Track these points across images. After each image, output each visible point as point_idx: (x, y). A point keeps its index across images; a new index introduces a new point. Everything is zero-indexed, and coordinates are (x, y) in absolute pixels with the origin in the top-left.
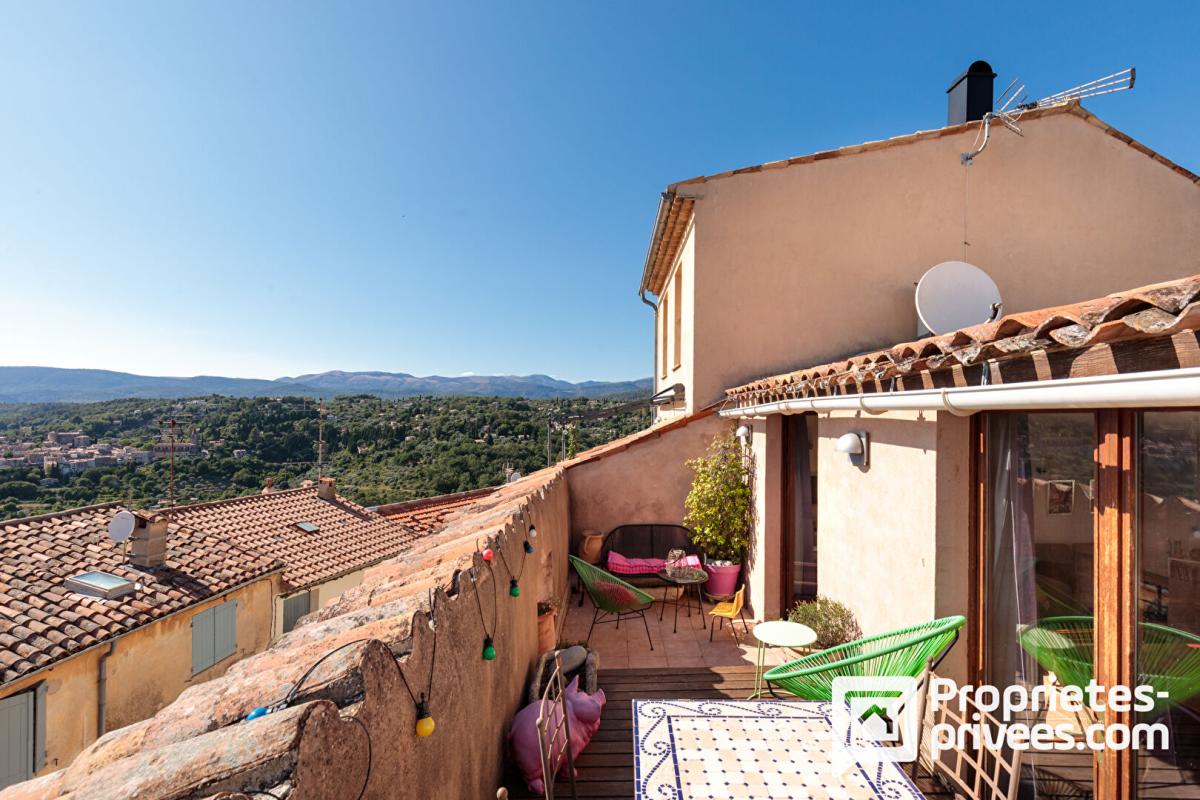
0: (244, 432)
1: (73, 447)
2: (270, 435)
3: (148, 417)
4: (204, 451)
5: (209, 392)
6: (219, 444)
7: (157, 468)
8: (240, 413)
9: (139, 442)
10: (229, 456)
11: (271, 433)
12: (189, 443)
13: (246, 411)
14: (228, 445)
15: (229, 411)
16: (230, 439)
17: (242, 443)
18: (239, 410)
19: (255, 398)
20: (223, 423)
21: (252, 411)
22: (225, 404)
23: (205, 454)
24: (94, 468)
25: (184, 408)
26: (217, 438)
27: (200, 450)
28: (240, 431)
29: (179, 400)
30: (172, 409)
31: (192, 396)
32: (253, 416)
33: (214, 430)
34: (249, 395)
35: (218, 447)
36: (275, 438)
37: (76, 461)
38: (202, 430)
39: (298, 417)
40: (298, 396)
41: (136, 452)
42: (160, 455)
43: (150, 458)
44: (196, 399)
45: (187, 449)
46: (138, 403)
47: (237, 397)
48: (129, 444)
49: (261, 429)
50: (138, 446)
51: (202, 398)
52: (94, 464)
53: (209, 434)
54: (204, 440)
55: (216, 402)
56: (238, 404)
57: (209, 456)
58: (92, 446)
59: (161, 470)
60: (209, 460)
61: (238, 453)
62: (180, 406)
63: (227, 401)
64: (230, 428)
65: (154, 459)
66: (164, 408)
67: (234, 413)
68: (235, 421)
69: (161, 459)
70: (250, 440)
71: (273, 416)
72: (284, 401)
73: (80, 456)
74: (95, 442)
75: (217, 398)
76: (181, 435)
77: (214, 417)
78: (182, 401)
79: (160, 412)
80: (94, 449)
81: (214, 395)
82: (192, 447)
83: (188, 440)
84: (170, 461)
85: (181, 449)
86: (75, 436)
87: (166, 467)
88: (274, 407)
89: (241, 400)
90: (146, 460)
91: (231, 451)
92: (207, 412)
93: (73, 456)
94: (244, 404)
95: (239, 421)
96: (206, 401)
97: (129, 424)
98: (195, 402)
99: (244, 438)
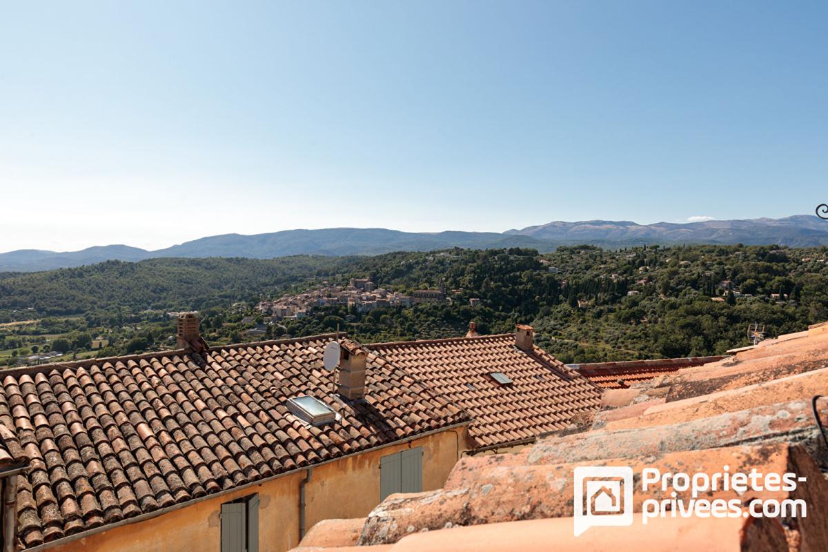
0: (477, 282)
1: (364, 291)
2: (499, 285)
3: (410, 267)
4: (448, 298)
5: (452, 244)
6: (459, 292)
7: (415, 311)
8: (475, 264)
9: (404, 289)
10: (466, 304)
11: (500, 284)
12: (437, 290)
13: (480, 262)
14: (466, 294)
15: (466, 263)
16: (467, 288)
17: (476, 292)
18: (475, 261)
19: (487, 250)
20: (462, 274)
21: (484, 263)
22: (464, 256)
23: (448, 300)
24: (376, 309)
25: (434, 259)
26: (457, 288)
27: (445, 297)
28: (475, 281)
29: (431, 253)
30: (425, 261)
31: (440, 249)
32: (486, 267)
33: (455, 279)
34: (483, 247)
35: (458, 295)
36: (503, 289)
37: (366, 302)
38: (446, 280)
39: (522, 268)
40: (522, 247)
41: (402, 297)
42: (417, 300)
43: (411, 303)
44: (443, 251)
45: (436, 296)
46: (404, 255)
47: (473, 249)
48: (397, 290)
49: (491, 280)
50: (404, 292)
51: (447, 251)
52: (375, 306)
53: (452, 284)
54: (448, 289)
55: (458, 255)
56: (474, 255)
57: (451, 304)
58: (375, 291)
59: (418, 313)
60: (451, 306)
61: (473, 301)
62: (431, 258)
63: (465, 253)
64: (468, 278)
65: (413, 303)
66: (421, 260)
67: (470, 264)
68: (471, 272)
69: (418, 304)
70: (483, 290)
71: (501, 267)
72: (511, 251)
73: (368, 299)
74: (377, 288)
75: (458, 251)
76: (431, 284)
77: (456, 268)
78: (433, 253)
79: (417, 263)
80: (377, 294)
81: (456, 248)
82: (439, 294)
83: (437, 288)
84: (424, 306)
85: (432, 296)
86: (365, 282)
87: (422, 311)
88: (502, 259)
89: (476, 252)
90: (408, 305)
91: (469, 300)
92: (450, 264)
93: (364, 298)
94: (478, 256)
95: (474, 272)
96: (450, 253)
97: (398, 273)
98: (442, 254)
99: (478, 288)
